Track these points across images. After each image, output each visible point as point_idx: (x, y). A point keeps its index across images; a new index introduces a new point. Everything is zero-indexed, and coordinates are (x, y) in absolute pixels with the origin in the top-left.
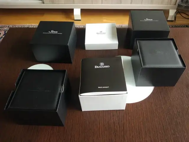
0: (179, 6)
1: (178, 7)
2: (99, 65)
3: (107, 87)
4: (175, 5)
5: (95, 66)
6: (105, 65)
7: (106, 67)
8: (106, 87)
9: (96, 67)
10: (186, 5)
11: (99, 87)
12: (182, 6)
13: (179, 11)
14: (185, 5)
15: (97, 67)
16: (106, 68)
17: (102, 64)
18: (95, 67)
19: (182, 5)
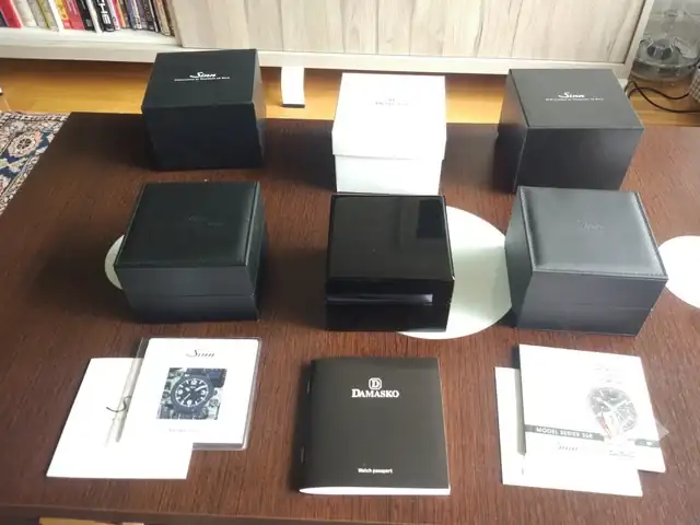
0: (638, 66)
1: (633, 69)
2: (365, 387)
3: (387, 471)
4: (624, 63)
5: (354, 391)
6: (385, 388)
7: (388, 394)
8: (383, 471)
9: (357, 393)
10: (663, 66)
11: (360, 470)
12: (648, 66)
13: (640, 84)
14: (658, 64)
16: (389, 398)
17: (375, 383)
19: (648, 63)
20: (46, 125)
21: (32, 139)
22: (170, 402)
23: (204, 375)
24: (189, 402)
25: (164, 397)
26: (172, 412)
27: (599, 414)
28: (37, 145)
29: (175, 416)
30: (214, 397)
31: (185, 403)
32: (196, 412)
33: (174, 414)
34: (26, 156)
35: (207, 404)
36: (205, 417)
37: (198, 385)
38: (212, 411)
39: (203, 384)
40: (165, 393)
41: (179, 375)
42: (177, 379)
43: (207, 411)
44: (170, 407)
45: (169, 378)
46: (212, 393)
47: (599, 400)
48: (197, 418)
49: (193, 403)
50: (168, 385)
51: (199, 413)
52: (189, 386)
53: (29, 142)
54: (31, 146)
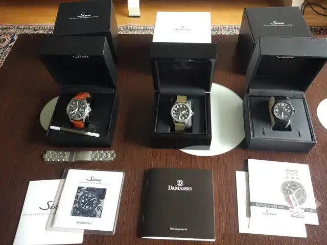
2: (175, 185)
5: (169, 186)
6: (185, 185)
7: (186, 189)
8: (183, 230)
9: (171, 188)
11: (171, 229)
13: (310, 1)
15: (173, 188)
17: (180, 183)
18: (169, 189)
20: (12, 31)
21: (6, 38)
22: (78, 206)
23: (95, 191)
24: (87, 207)
25: (74, 203)
26: (78, 212)
27: (287, 196)
28: (9, 41)
29: (79, 215)
30: (100, 205)
31: (85, 207)
32: (90, 212)
33: (79, 214)
34: (4, 48)
35: (96, 209)
36: (95, 216)
37: (91, 198)
38: (98, 213)
39: (94, 197)
40: (75, 201)
41: (83, 191)
42: (81, 194)
43: (96, 213)
44: (77, 209)
45: (78, 192)
46: (99, 202)
47: (287, 188)
48: (91, 217)
49: (89, 208)
50: (77, 197)
51: (91, 214)
52: (87, 197)
53: (5, 40)
54: (6, 42)
